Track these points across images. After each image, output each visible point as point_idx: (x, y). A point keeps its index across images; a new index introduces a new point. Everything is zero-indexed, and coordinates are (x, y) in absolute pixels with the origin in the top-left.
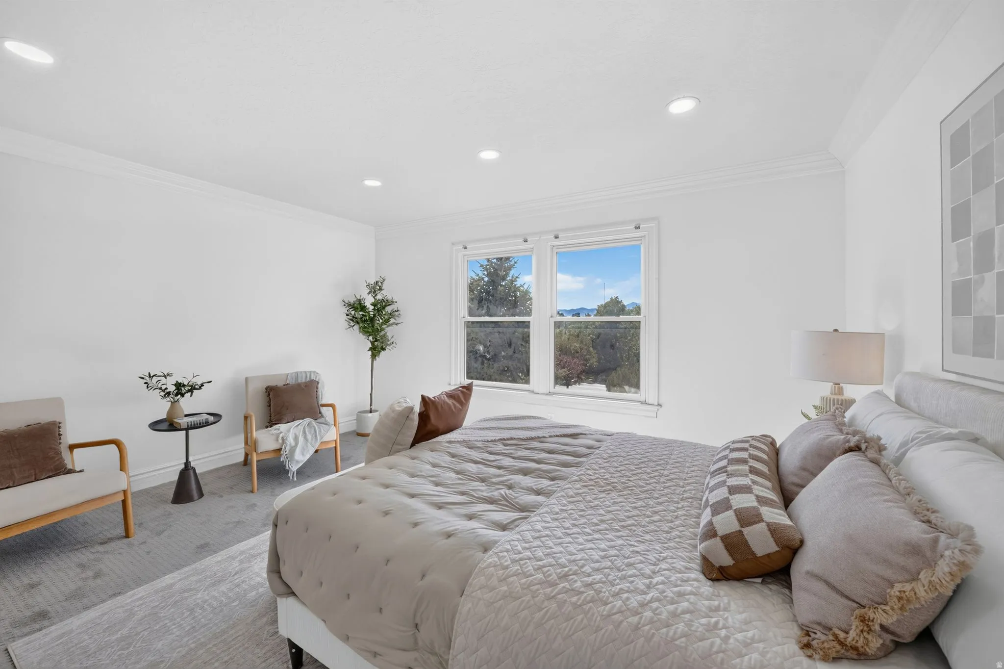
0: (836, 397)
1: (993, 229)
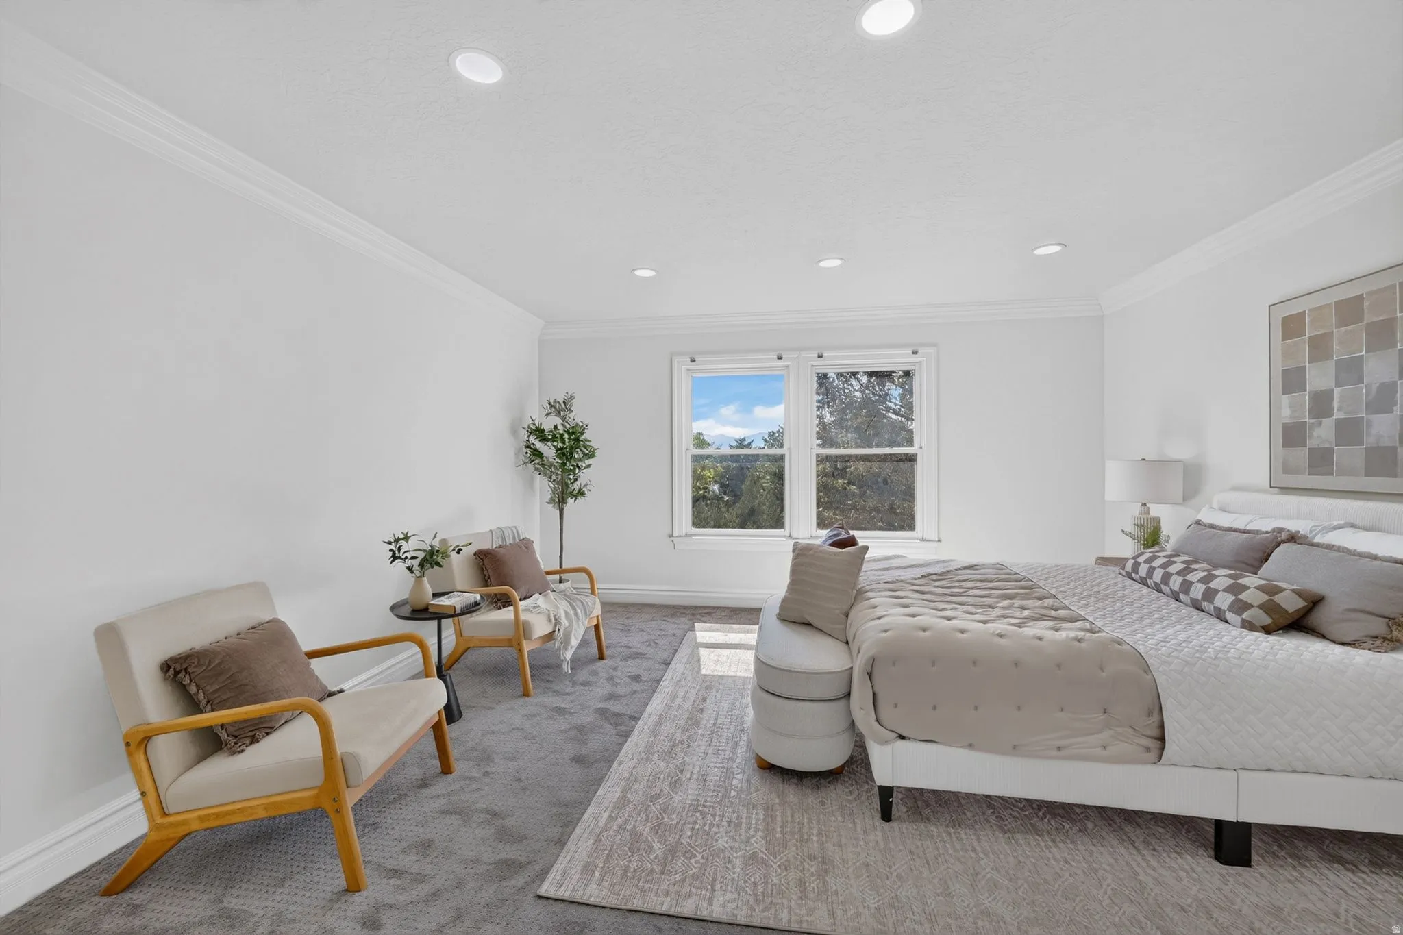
0: (1145, 516)
1: (1333, 390)
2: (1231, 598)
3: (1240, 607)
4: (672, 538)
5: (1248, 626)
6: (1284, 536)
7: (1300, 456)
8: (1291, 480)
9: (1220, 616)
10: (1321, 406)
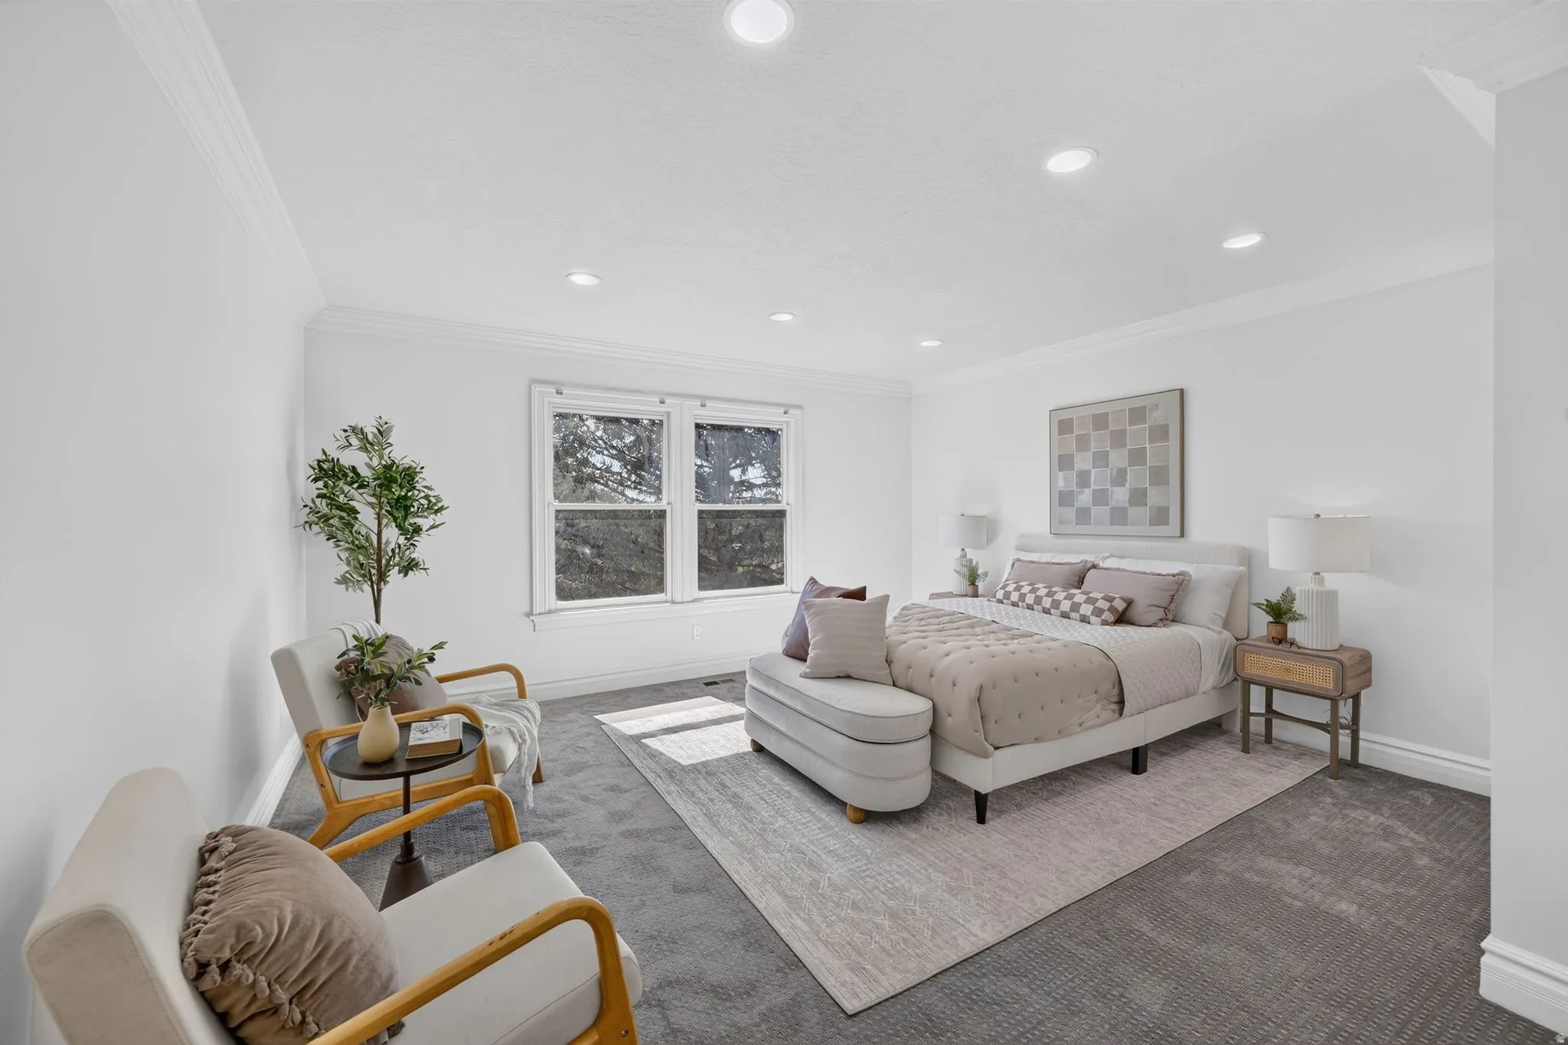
0: (965, 559)
1: (1091, 470)
2: (1091, 607)
3: (1098, 612)
4: (532, 618)
5: (1105, 623)
6: (1089, 565)
7: (1070, 513)
8: (1064, 529)
9: (1084, 620)
10: (1083, 480)
